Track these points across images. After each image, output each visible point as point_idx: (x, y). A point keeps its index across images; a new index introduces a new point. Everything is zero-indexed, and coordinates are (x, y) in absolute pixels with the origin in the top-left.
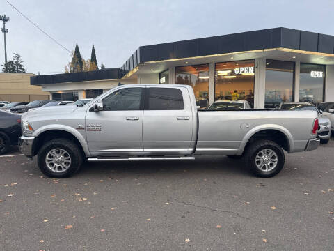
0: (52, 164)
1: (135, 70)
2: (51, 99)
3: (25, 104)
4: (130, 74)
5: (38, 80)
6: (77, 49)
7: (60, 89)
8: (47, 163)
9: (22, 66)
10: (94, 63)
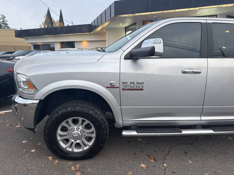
0: (67, 141)
1: (106, 24)
2: (32, 49)
3: (12, 53)
4: (99, 29)
5: (21, 34)
6: (49, 13)
7: (39, 41)
8: (59, 138)
9: (7, 24)
10: (62, 23)
